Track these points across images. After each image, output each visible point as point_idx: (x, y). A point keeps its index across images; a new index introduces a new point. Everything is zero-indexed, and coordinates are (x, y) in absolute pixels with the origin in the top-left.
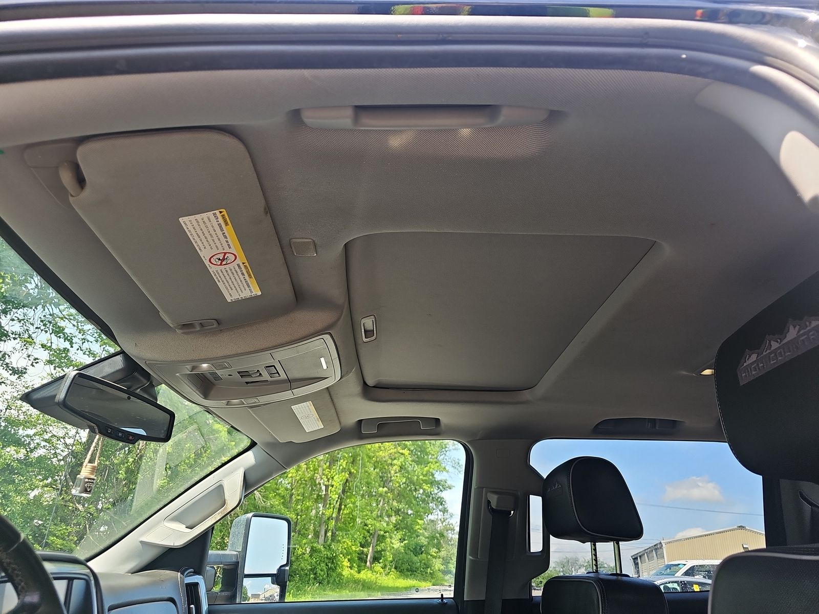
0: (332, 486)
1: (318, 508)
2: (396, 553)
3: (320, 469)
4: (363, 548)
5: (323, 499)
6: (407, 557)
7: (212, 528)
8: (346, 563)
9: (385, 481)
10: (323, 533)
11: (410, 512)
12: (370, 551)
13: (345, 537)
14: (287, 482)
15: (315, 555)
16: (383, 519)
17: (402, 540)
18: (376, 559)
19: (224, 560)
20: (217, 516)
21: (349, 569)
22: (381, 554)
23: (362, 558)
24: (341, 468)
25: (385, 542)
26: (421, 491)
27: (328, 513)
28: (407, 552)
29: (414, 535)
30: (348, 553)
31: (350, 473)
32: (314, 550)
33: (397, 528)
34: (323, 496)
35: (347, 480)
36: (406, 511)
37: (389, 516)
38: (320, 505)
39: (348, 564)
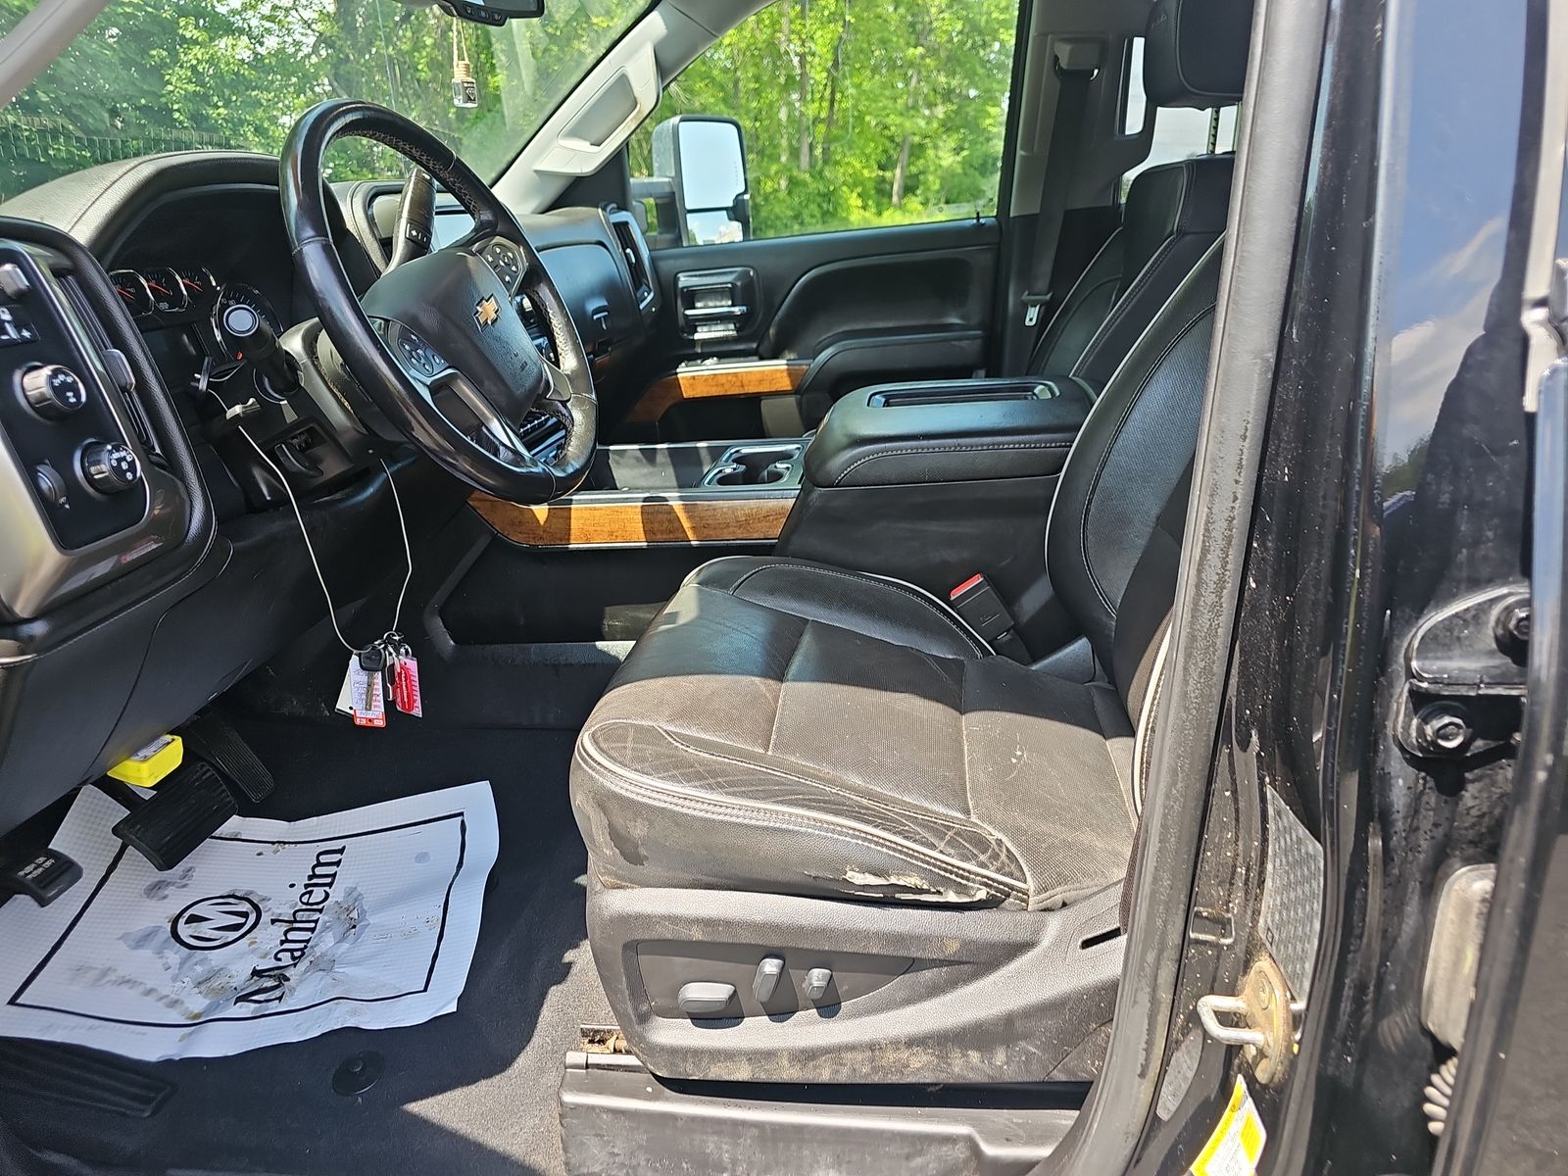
0: (813, 55)
1: (790, 104)
2: (947, 177)
3: (784, 21)
4: (884, 170)
5: (796, 83)
6: (967, 181)
7: (626, 143)
8: (855, 201)
9: (917, 31)
10: (805, 150)
11: (973, 93)
12: (897, 175)
13: (848, 154)
14: (723, 57)
15: (797, 190)
16: (918, 111)
17: (957, 150)
18: (909, 189)
19: (653, 192)
20: (629, 125)
21: (862, 211)
22: (918, 180)
23: (882, 191)
24: (826, 13)
25: (925, 158)
26: (996, 46)
27: (812, 110)
28: (968, 171)
29: (981, 139)
30: (856, 182)
31: (846, 24)
32: (793, 183)
33: (948, 127)
34: (798, 78)
35: (840, 38)
36: (964, 92)
37: (931, 105)
38: (795, 96)
39: (859, 203)
